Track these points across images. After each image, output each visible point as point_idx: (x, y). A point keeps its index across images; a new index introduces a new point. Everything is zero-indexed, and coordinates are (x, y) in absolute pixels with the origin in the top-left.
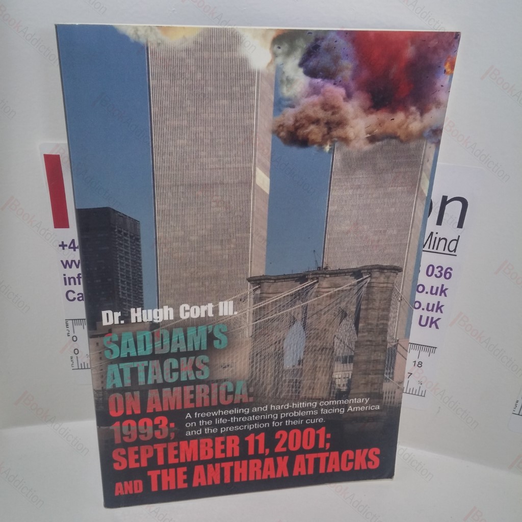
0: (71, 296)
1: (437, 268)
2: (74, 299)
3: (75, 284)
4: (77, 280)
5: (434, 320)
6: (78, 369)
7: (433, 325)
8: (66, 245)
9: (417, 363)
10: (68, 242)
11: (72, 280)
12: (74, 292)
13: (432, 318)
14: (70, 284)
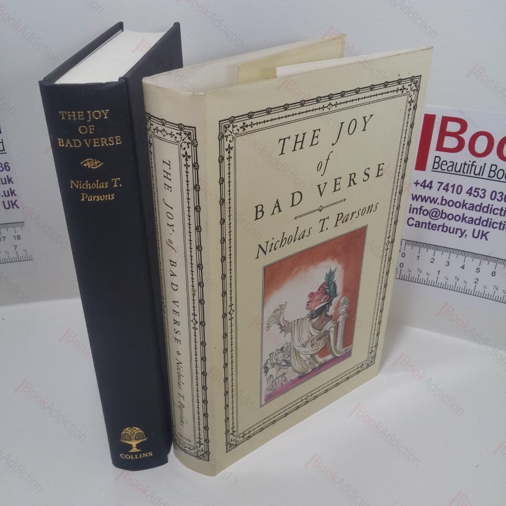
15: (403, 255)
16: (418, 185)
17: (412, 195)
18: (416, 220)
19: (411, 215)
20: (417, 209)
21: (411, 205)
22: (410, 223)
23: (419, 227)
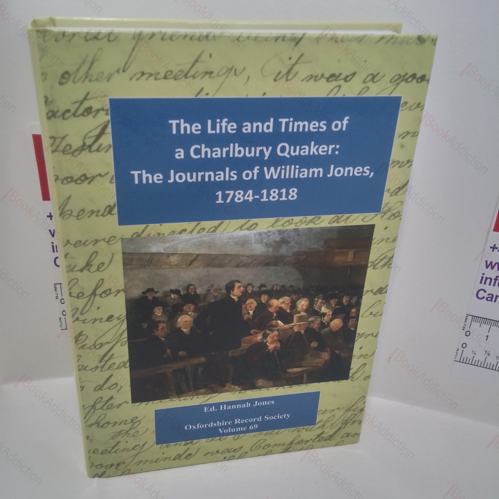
15: (468, 333)
16: (495, 250)
17: (486, 262)
18: (488, 293)
19: (482, 286)
20: (491, 279)
21: (483, 274)
22: (480, 295)
23: (491, 300)
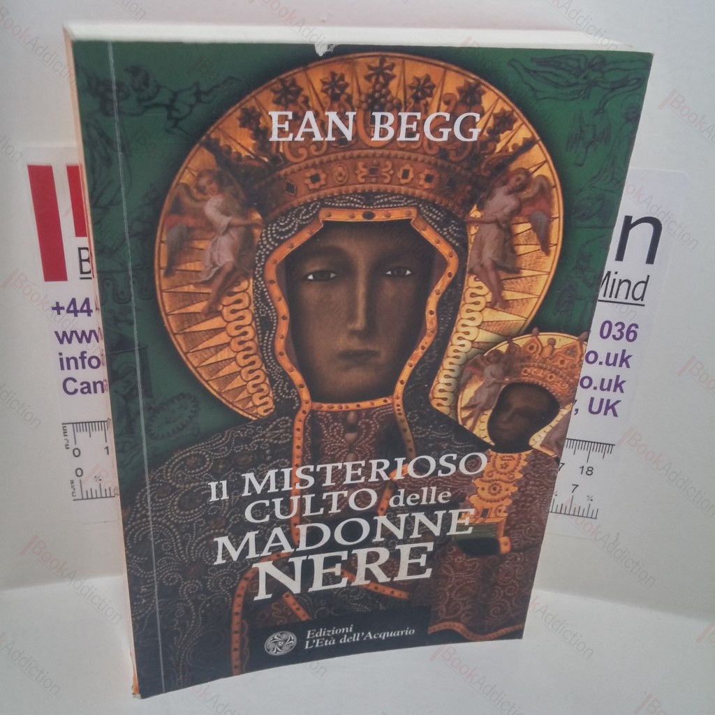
0: (71, 386)
1: (617, 325)
2: (76, 391)
3: (77, 367)
4: (80, 361)
5: (611, 404)
6: (83, 499)
7: (610, 411)
8: (63, 308)
9: (585, 470)
10: (65, 303)
11: (72, 362)
12: (75, 381)
13: (608, 401)
14: (69, 368)
